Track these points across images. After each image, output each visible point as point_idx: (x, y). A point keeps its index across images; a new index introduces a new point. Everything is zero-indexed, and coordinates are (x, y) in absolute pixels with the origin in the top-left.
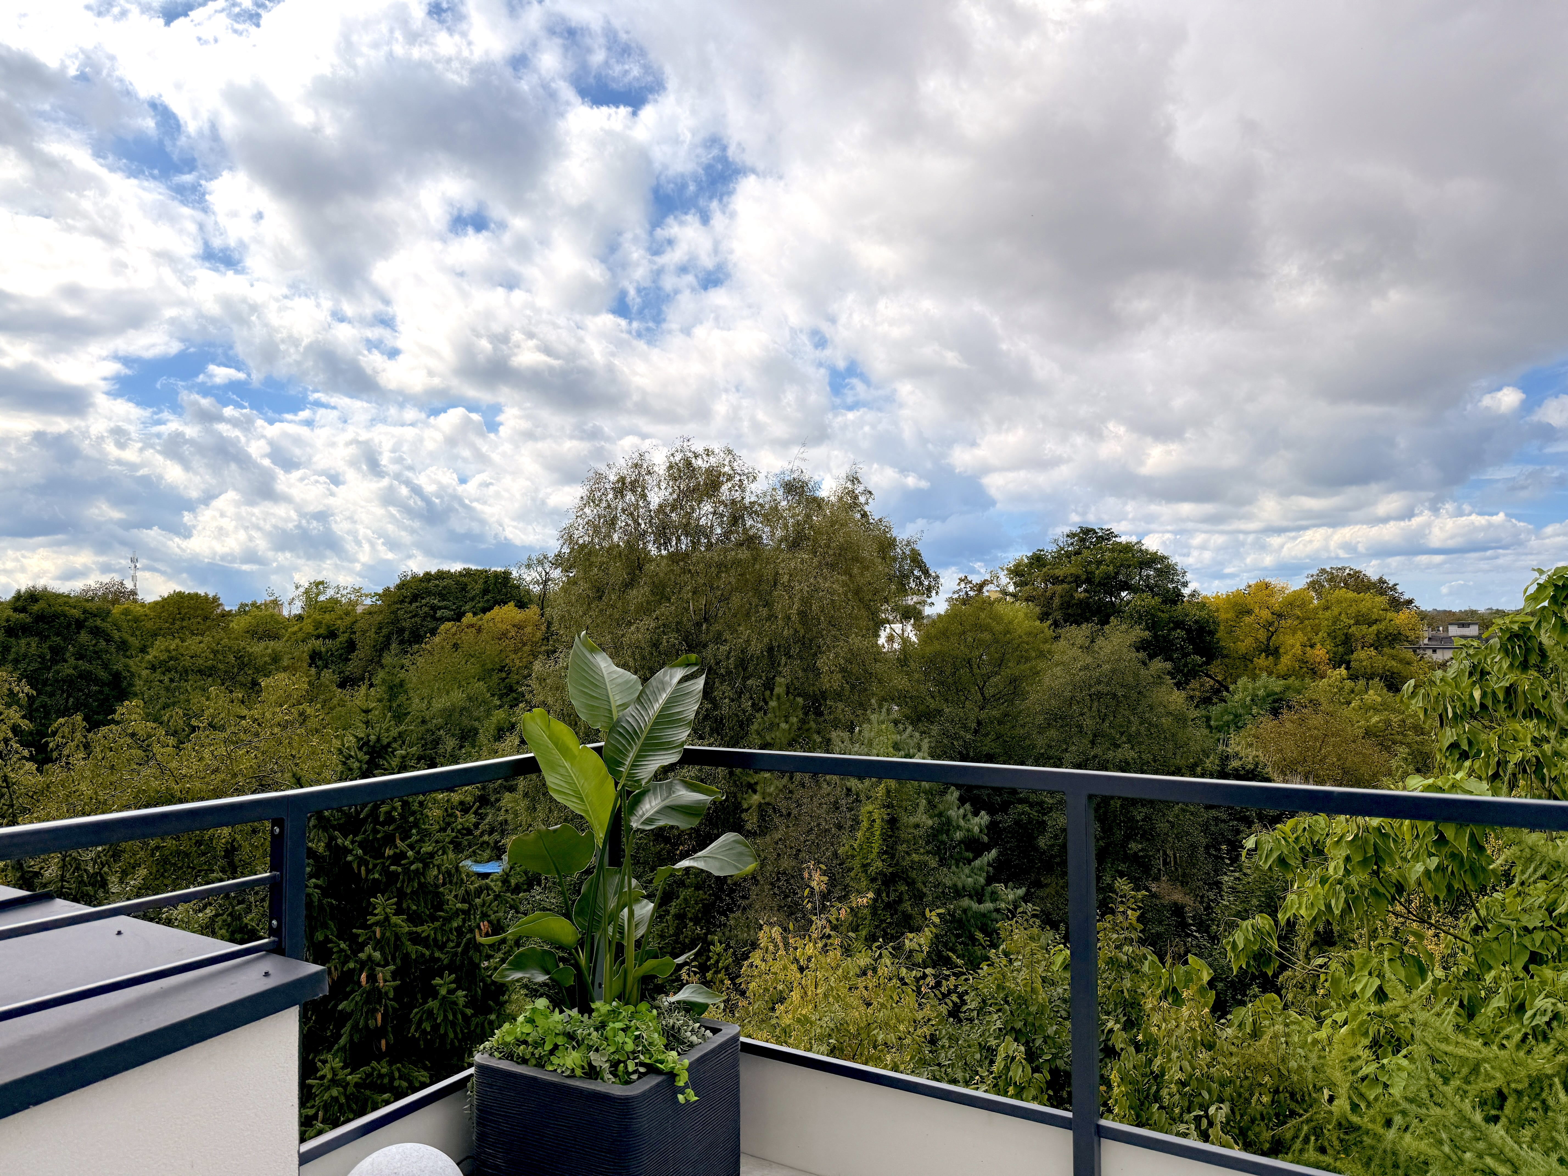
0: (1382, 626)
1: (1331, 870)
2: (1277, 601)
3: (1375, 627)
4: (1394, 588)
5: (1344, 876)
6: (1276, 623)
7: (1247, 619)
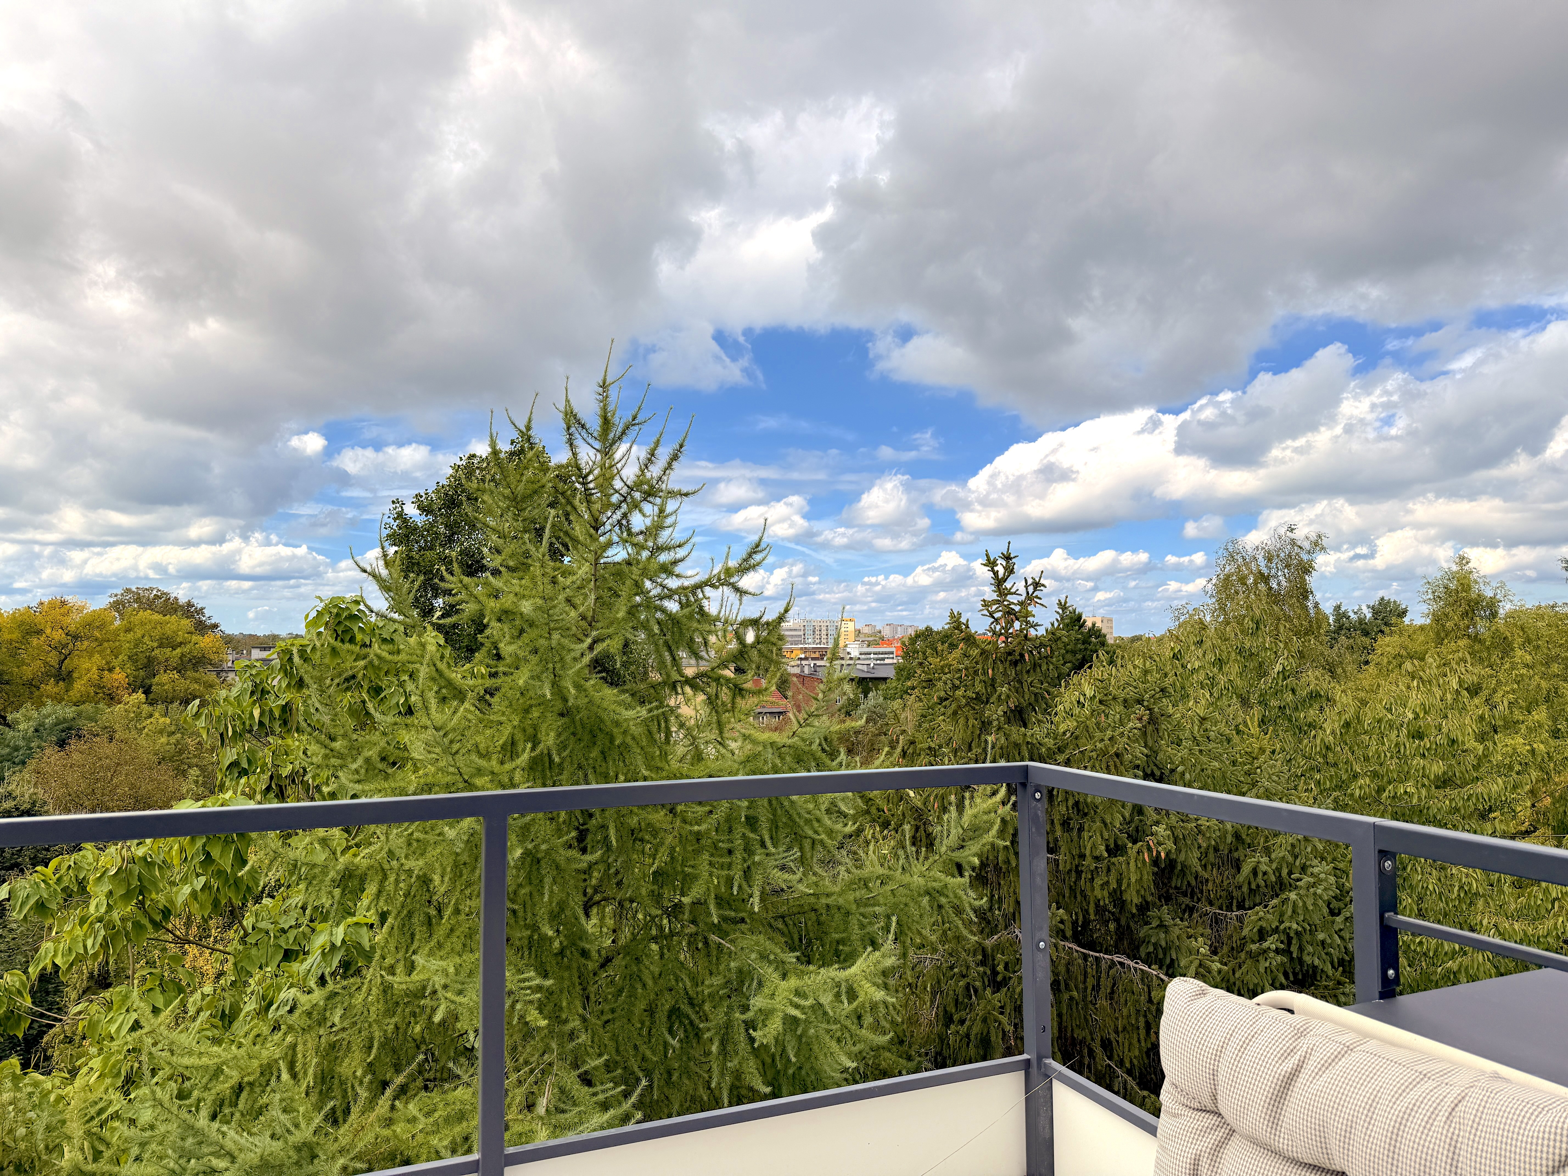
0: (186, 649)
1: (92, 909)
2: (73, 621)
3: (179, 650)
4: (201, 611)
5: (107, 912)
6: (70, 646)
7: (35, 641)
